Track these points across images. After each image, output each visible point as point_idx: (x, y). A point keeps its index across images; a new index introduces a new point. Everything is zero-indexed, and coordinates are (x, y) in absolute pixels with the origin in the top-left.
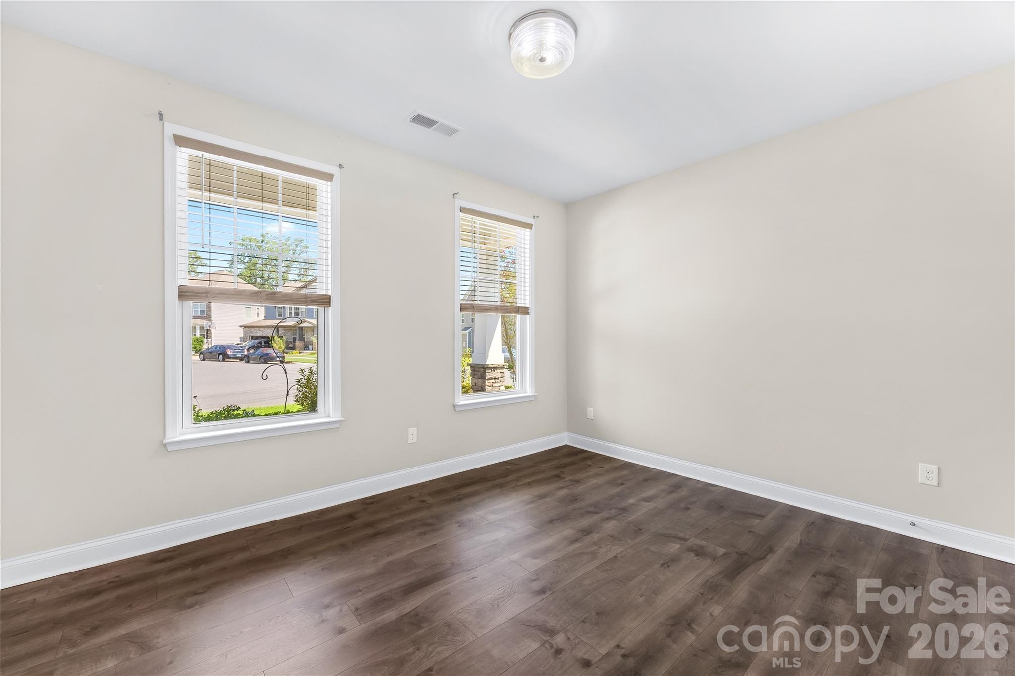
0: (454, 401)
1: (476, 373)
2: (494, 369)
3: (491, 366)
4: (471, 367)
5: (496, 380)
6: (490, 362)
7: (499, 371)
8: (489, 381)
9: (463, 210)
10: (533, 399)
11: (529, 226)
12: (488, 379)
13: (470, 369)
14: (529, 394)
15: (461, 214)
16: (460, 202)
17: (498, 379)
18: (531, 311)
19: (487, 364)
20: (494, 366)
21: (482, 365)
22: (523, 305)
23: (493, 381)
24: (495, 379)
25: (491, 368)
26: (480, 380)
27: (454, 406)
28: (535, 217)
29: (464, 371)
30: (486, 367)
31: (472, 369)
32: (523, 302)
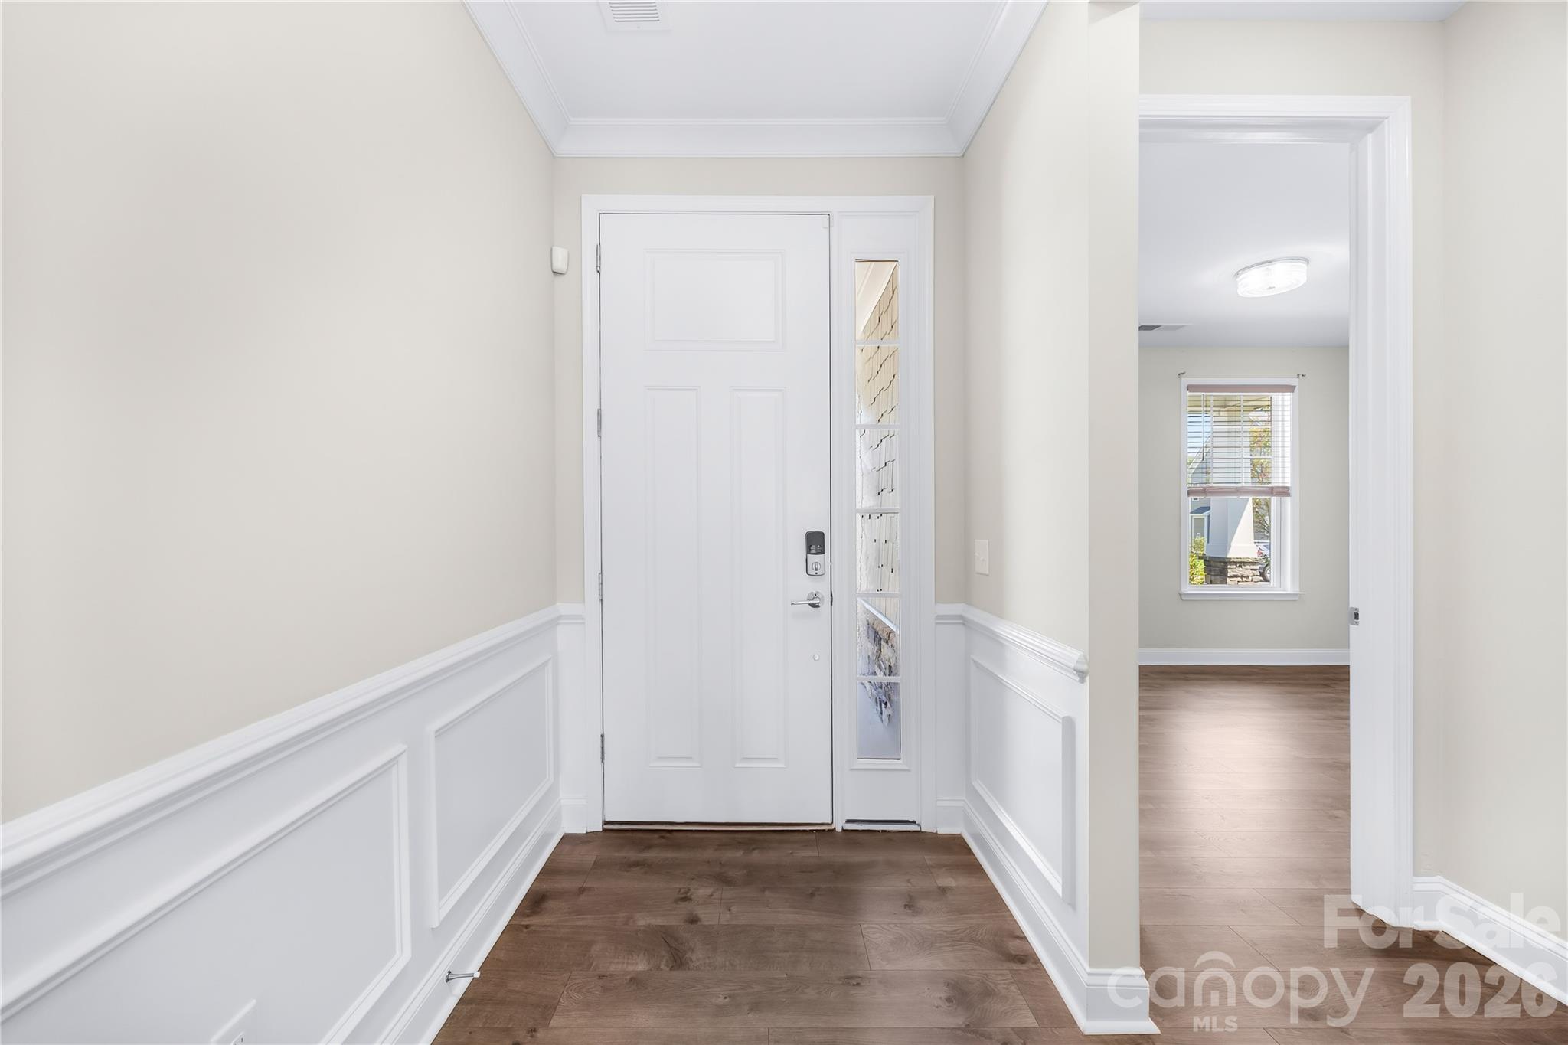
0: (1180, 589)
1: (1213, 568)
2: (1241, 564)
3: (1235, 560)
4: (1205, 561)
5: (1244, 579)
6: (1232, 555)
7: (1248, 567)
8: (1232, 579)
9: (1190, 388)
10: (1297, 599)
11: (1291, 388)
12: (1231, 577)
13: (1203, 564)
14: (1289, 591)
15: (1189, 393)
16: (1186, 381)
17: (1247, 577)
18: (1295, 492)
19: (1228, 557)
20: (1240, 560)
21: (1223, 558)
22: (1280, 485)
23: (1239, 579)
24: (1242, 577)
25: (1235, 563)
26: (1218, 577)
27: (1180, 595)
28: (1301, 376)
29: (1193, 566)
30: (1227, 560)
31: (1207, 563)
32: (1280, 481)
